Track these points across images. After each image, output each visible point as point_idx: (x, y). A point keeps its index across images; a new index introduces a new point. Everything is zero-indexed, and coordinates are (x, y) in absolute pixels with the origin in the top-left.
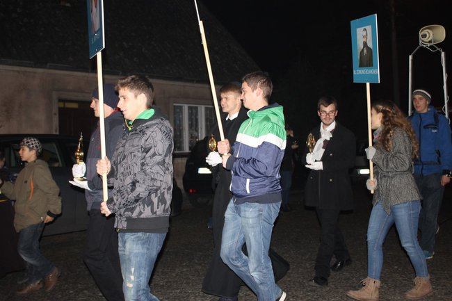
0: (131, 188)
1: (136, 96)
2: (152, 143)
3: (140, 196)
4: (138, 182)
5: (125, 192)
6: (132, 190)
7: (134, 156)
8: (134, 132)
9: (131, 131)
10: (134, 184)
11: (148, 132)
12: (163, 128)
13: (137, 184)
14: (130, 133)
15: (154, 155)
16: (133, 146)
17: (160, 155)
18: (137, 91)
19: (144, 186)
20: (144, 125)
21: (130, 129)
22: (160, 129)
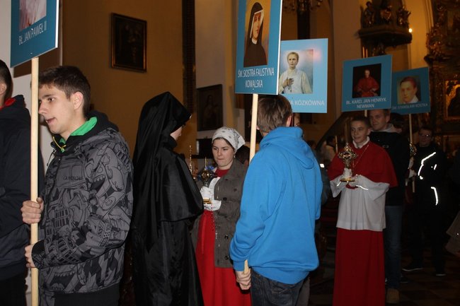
0: (77, 238)
1: (68, 96)
2: (104, 172)
3: (91, 253)
4: (90, 230)
5: (66, 241)
6: (80, 242)
7: (75, 194)
8: (70, 156)
9: (66, 153)
10: (83, 232)
11: (96, 156)
12: (118, 148)
13: (89, 235)
14: (64, 158)
15: (111, 191)
16: (71, 178)
17: (119, 190)
18: (69, 88)
19: (100, 239)
20: (85, 143)
21: (63, 150)
22: (113, 150)
